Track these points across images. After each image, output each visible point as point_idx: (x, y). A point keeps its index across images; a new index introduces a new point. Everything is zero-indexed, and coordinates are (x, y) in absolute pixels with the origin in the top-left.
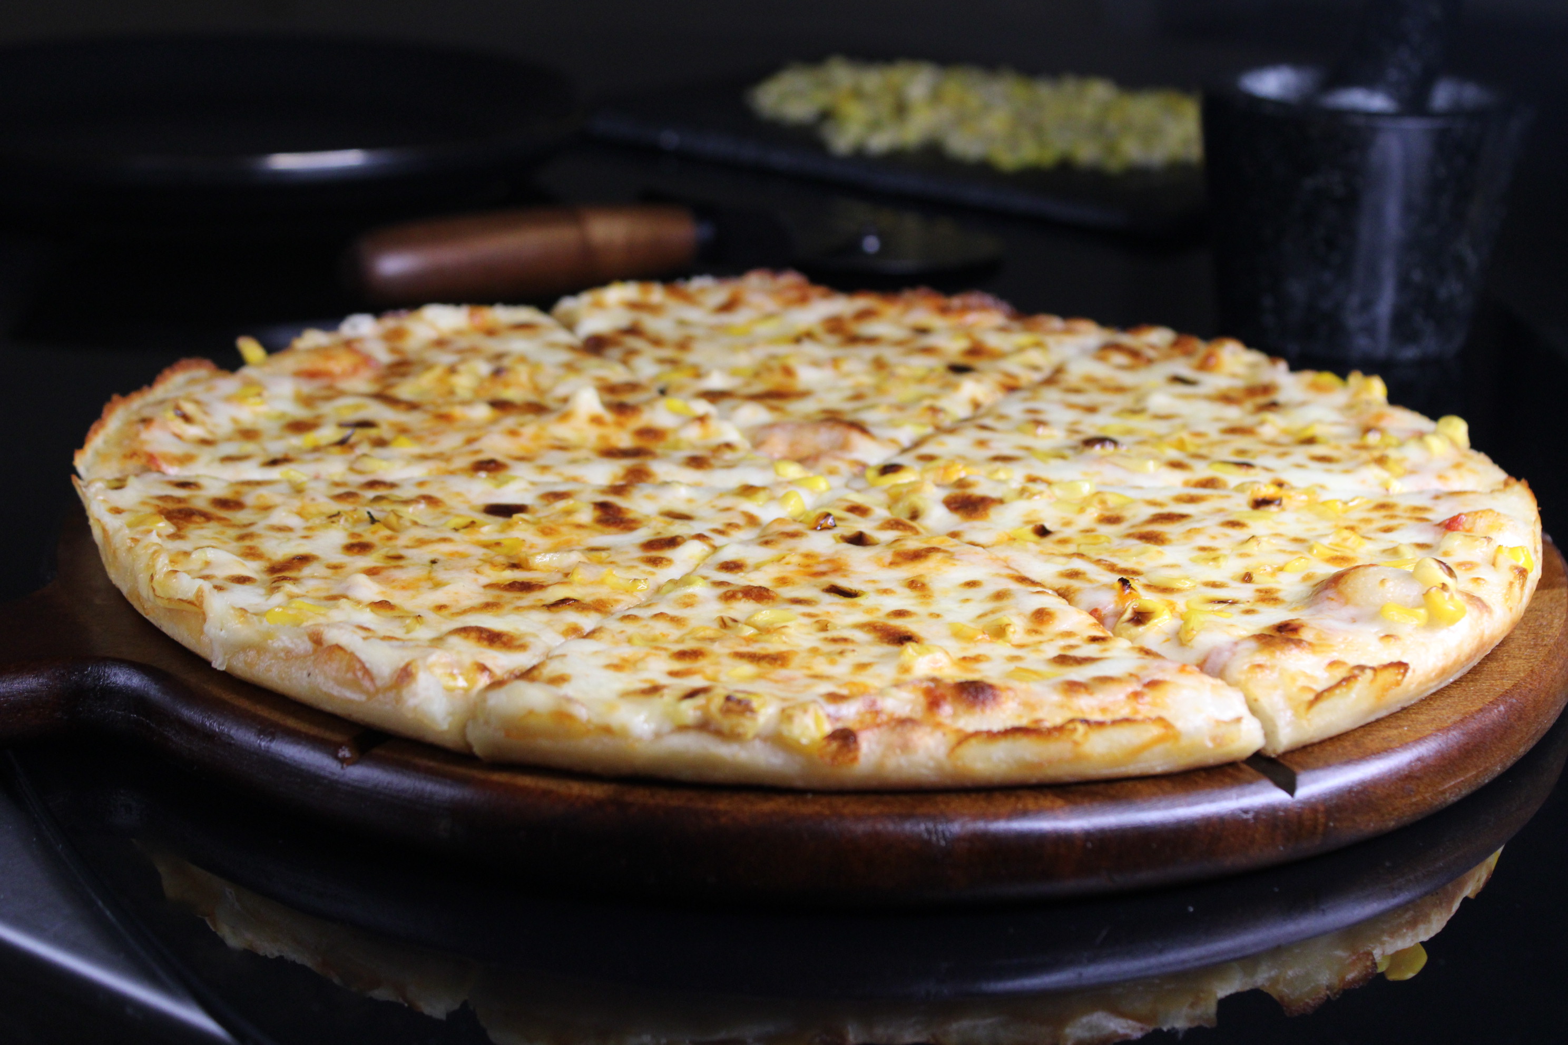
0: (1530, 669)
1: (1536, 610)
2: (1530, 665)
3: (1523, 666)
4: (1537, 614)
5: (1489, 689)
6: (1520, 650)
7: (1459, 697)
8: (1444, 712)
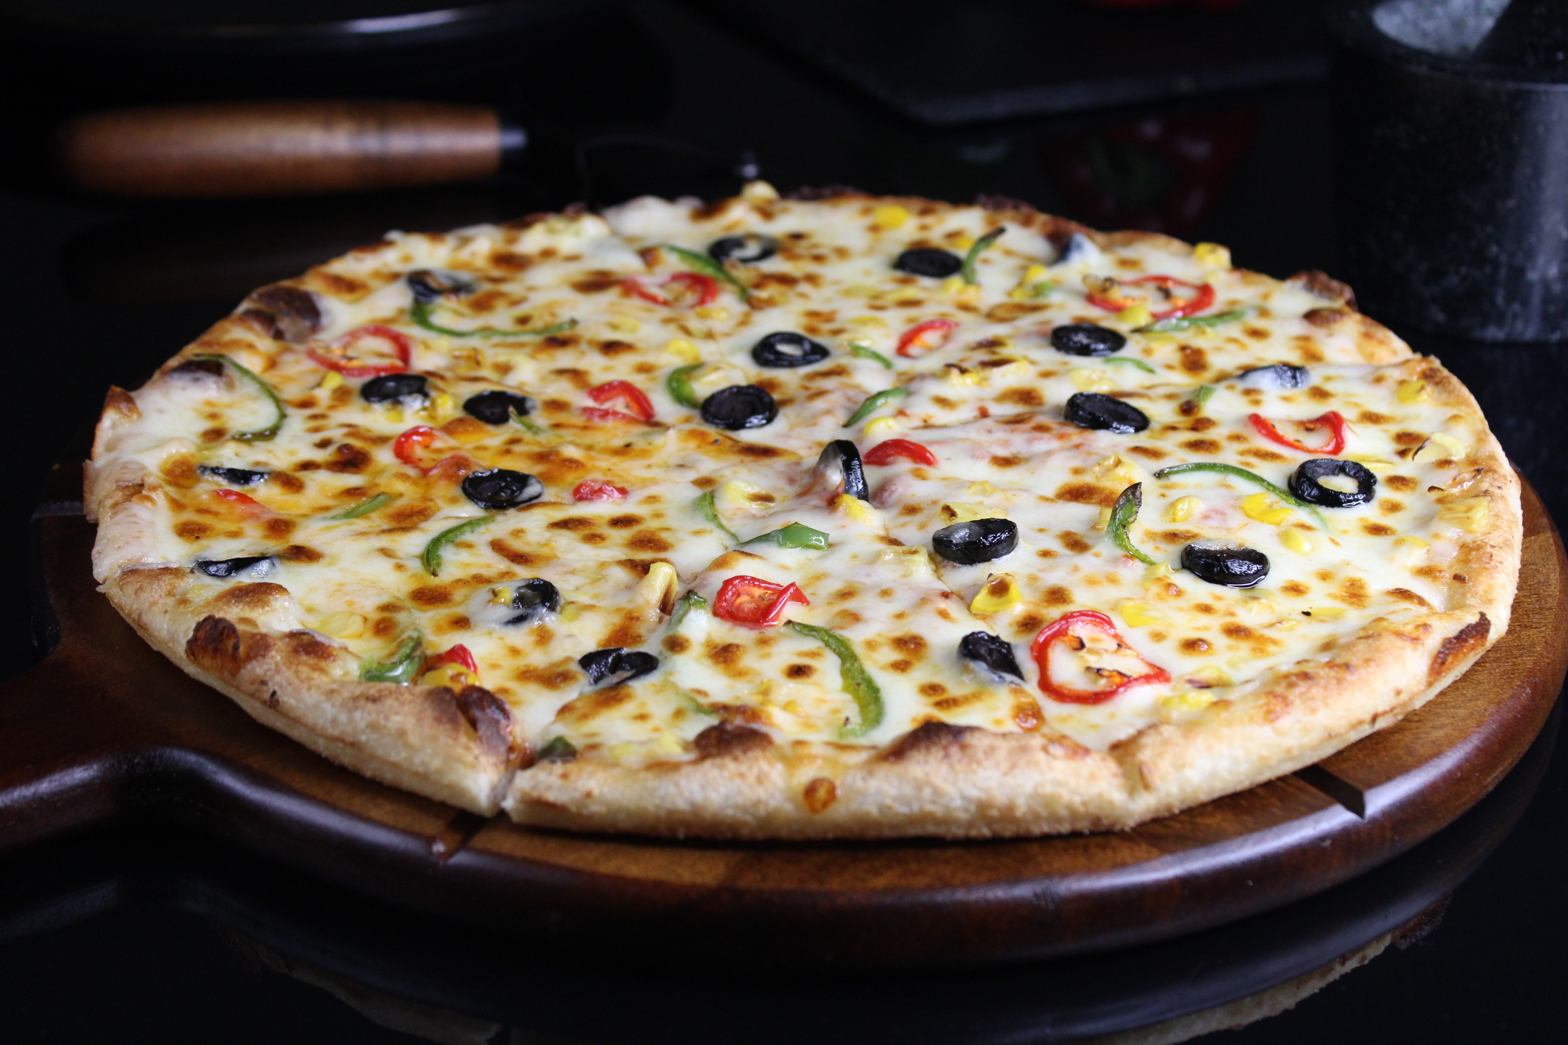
0: (1544, 640)
1: (1530, 564)
2: (1542, 635)
3: (1536, 637)
4: (1532, 569)
5: (1513, 670)
6: (1529, 617)
7: (1488, 683)
8: (1479, 703)
